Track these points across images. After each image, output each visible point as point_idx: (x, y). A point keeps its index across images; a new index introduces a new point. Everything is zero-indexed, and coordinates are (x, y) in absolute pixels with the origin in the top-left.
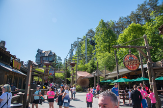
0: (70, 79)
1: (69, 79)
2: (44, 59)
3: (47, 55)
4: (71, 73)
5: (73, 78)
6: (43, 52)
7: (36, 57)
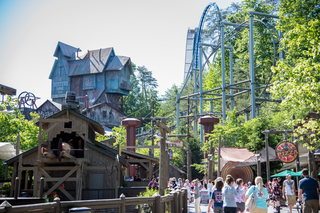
0: (203, 167)
1: (198, 166)
2: (88, 84)
3: (96, 67)
4: (204, 148)
5: (211, 164)
6: (81, 55)
7: (52, 77)
